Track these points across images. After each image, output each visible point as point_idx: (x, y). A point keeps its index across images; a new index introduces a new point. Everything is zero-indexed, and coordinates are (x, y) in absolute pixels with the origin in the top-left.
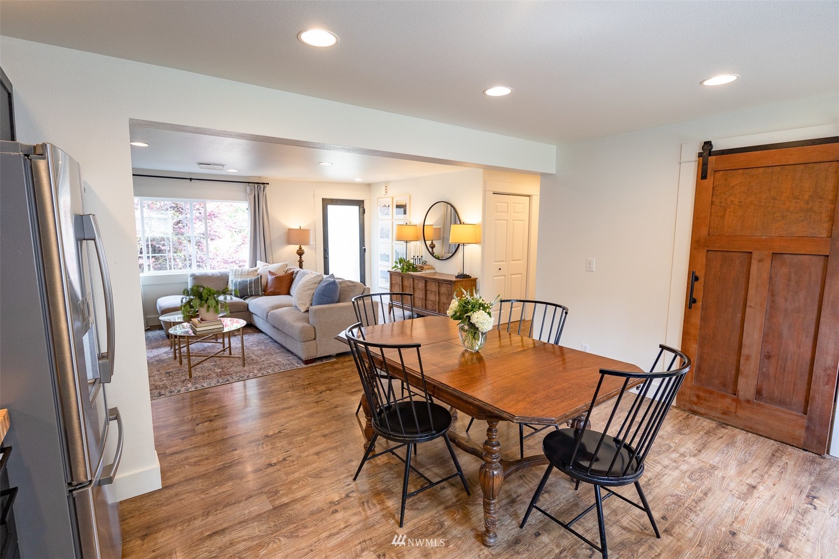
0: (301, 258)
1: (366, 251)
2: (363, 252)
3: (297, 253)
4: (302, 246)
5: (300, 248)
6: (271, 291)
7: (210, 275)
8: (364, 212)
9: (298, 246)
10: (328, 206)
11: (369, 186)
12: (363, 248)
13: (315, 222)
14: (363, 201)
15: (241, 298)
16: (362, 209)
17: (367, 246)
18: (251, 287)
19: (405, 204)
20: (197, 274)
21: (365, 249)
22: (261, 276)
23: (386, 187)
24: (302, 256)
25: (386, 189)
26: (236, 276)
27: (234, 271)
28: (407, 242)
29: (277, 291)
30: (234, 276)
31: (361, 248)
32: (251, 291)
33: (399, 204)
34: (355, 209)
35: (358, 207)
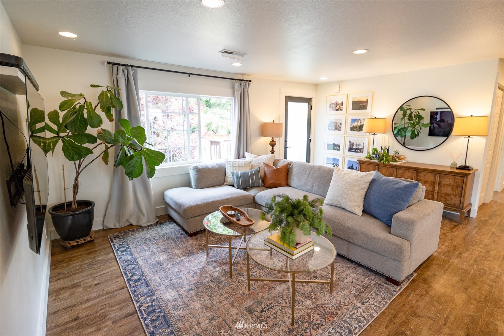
0: (273, 148)
1: (312, 141)
2: (309, 141)
3: (270, 144)
4: (274, 138)
5: (273, 140)
6: (272, 183)
7: (210, 167)
8: (311, 109)
9: (271, 138)
10: (288, 102)
11: (316, 86)
12: (310, 139)
13: (280, 117)
14: (310, 99)
15: (244, 189)
16: (310, 106)
17: (312, 138)
18: (252, 179)
19: (365, 100)
20: (199, 167)
21: (310, 140)
22: (259, 168)
23: (340, 85)
24: (274, 147)
25: (340, 88)
26: (234, 168)
27: (231, 163)
28: (374, 134)
29: (277, 182)
30: (231, 168)
31: (308, 138)
32: (253, 183)
33: (357, 100)
34: (305, 105)
35: (307, 104)
